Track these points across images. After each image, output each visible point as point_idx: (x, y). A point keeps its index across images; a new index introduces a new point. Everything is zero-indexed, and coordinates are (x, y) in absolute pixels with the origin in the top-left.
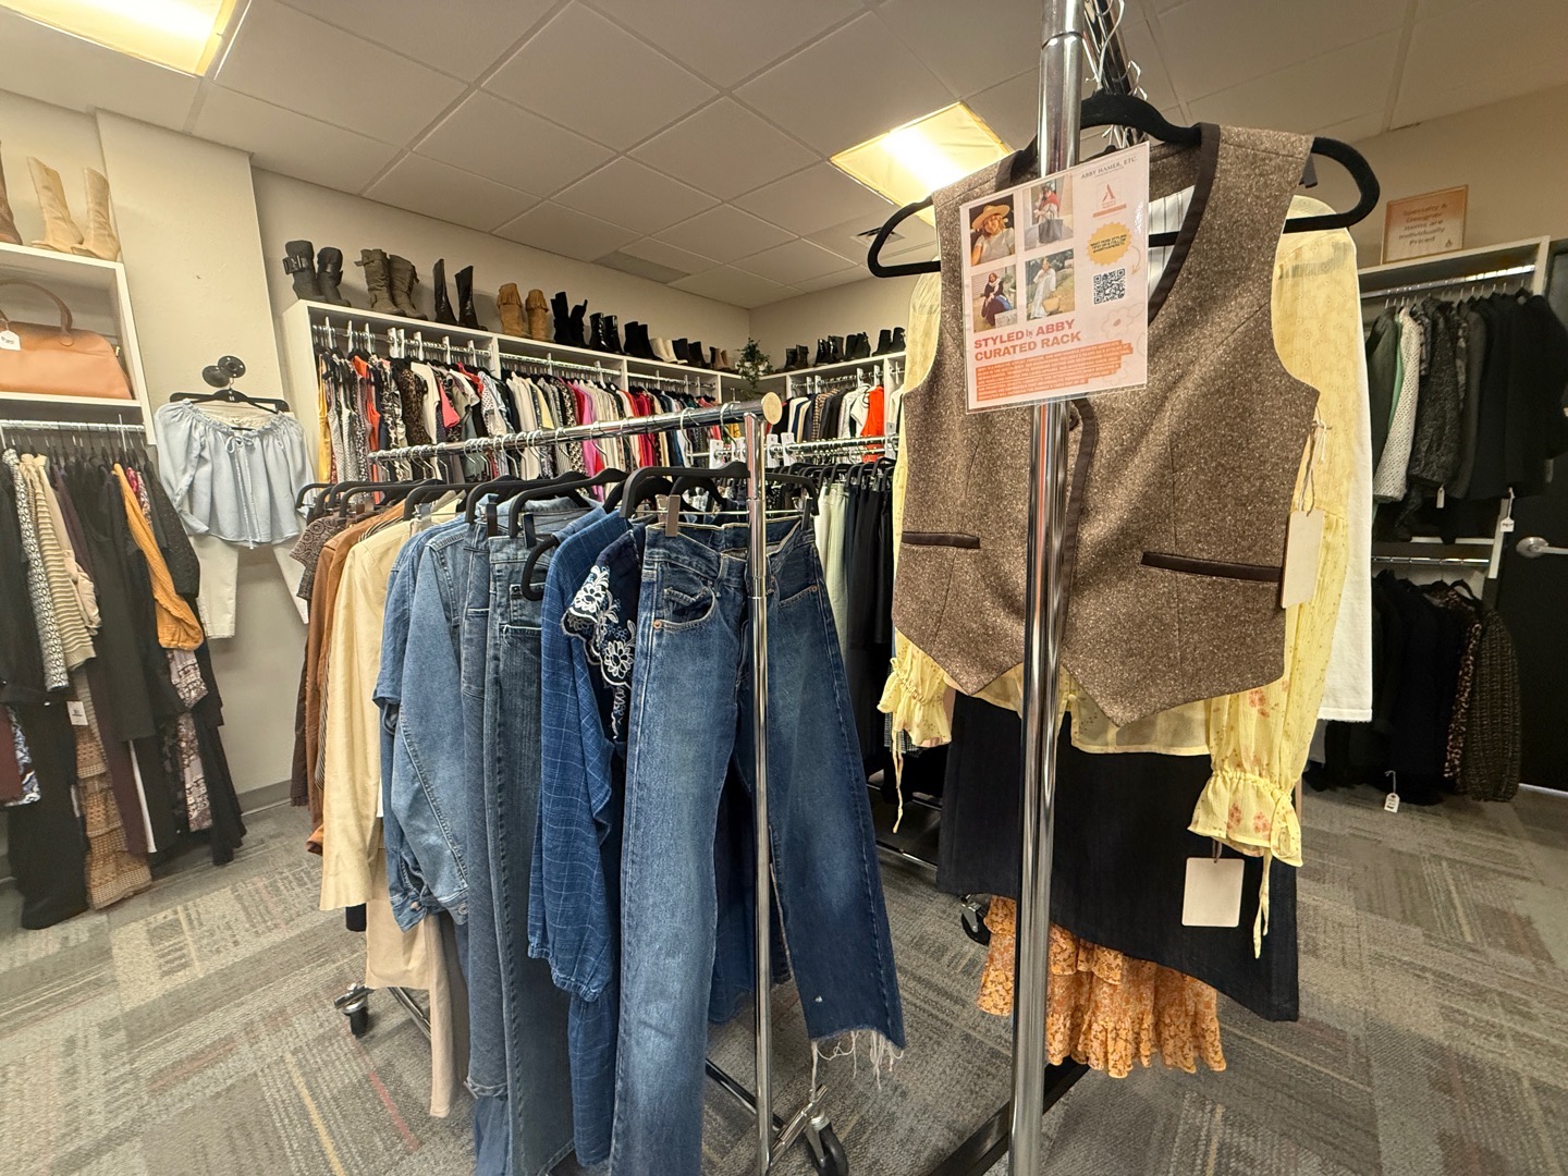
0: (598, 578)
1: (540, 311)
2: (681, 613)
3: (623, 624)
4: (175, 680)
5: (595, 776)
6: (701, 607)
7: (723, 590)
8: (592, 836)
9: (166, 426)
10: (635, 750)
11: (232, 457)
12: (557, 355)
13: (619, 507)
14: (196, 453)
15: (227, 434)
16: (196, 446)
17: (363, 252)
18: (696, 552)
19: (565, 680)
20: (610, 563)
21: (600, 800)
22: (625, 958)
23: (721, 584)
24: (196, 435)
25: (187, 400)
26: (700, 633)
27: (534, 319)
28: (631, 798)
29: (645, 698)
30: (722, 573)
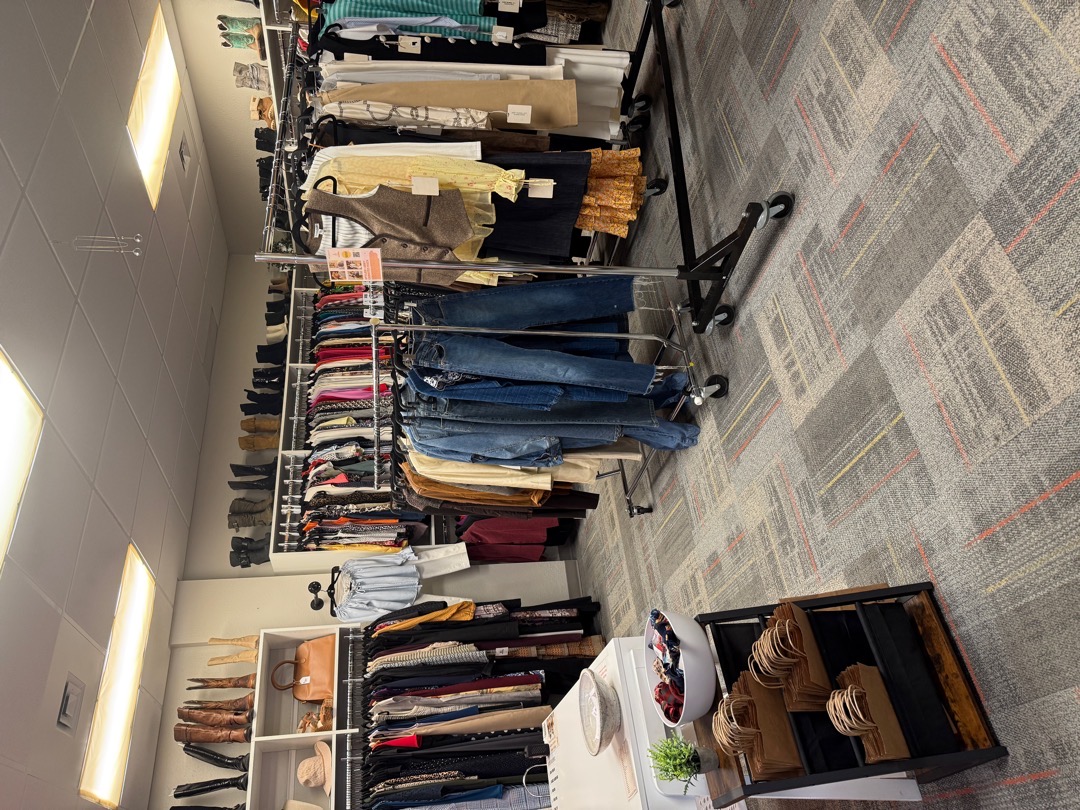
0: (428, 380)
1: (257, 423)
2: (441, 355)
3: (443, 374)
4: (492, 616)
5: (489, 385)
6: (440, 349)
7: (436, 340)
8: (510, 388)
9: (350, 618)
10: (480, 373)
11: (367, 591)
12: (290, 412)
13: (407, 372)
14: (365, 606)
15: (354, 593)
16: (361, 606)
17: (230, 527)
18: (421, 350)
19: (460, 392)
20: (423, 376)
21: (497, 385)
22: (546, 380)
23: (433, 341)
24: (355, 605)
25: (335, 609)
26: (449, 350)
27: (262, 427)
28: (495, 375)
29: (464, 368)
30: (429, 341)
